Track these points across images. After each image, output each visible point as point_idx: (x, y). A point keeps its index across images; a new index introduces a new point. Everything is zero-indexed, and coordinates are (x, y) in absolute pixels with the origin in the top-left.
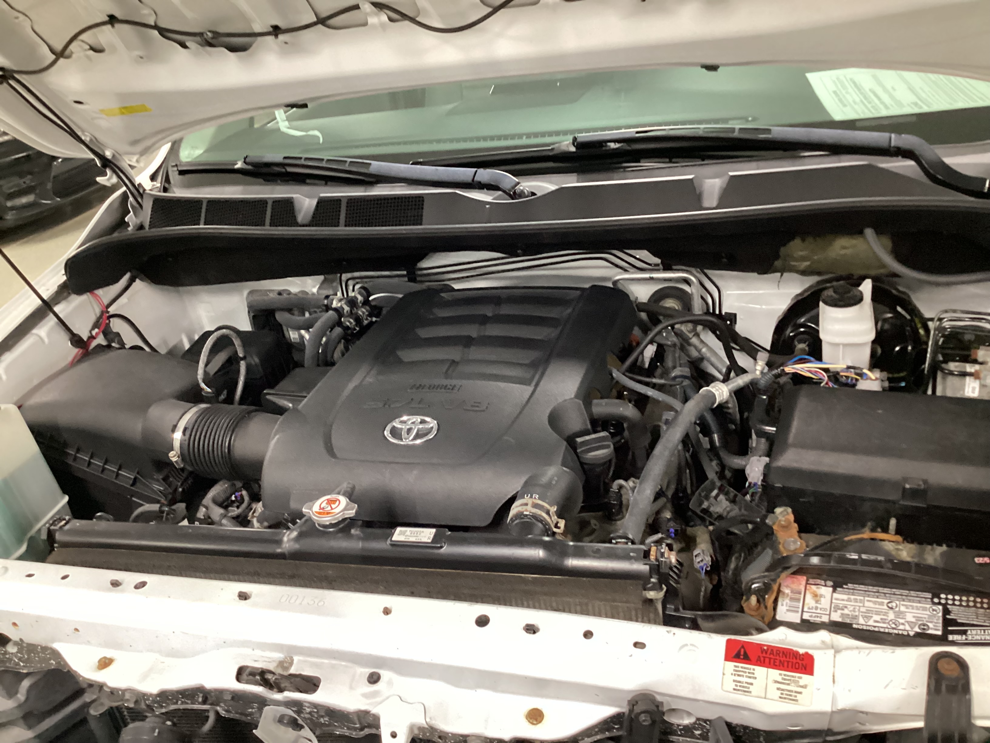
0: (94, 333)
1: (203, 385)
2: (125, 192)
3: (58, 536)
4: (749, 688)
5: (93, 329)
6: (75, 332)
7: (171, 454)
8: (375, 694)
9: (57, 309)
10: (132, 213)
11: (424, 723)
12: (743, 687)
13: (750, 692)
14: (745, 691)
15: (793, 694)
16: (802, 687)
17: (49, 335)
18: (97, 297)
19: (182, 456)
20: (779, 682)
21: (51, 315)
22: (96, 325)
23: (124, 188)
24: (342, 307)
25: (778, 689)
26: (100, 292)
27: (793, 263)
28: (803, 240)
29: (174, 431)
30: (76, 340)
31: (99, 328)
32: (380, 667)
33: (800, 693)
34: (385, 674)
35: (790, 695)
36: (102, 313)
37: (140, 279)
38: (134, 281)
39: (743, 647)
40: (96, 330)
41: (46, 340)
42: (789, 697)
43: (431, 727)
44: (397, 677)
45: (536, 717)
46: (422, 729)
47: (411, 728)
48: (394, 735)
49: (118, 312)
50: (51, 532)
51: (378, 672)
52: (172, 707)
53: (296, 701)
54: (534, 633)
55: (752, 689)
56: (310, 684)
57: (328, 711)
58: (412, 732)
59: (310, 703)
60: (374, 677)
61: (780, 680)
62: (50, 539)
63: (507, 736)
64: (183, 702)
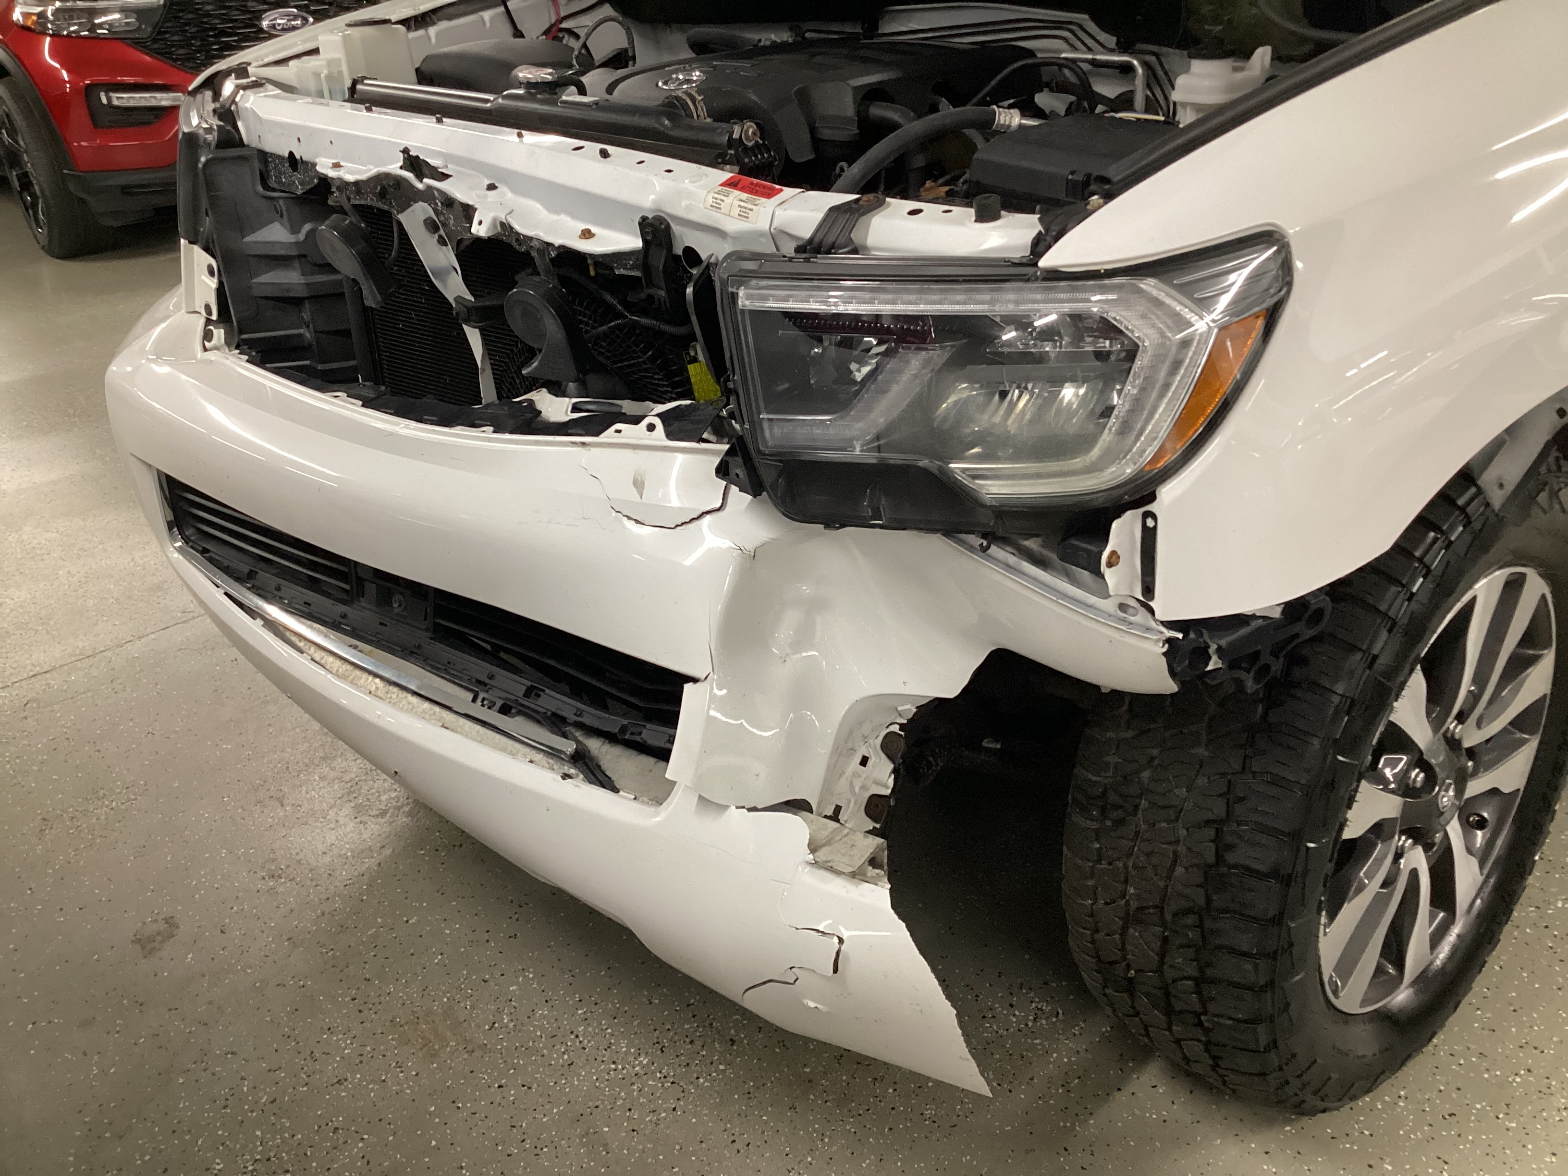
1: (574, 62)
3: (358, 87)
4: (719, 204)
5: (541, 35)
6: (520, 28)
8: (486, 197)
11: (504, 217)
12: (716, 203)
13: (720, 209)
14: (716, 208)
15: (746, 211)
16: (755, 205)
17: (491, 20)
18: (556, 6)
20: (741, 201)
22: (546, 32)
25: (740, 206)
31: (548, 36)
32: (501, 183)
33: (751, 210)
34: (502, 188)
35: (744, 212)
36: (555, 24)
39: (739, 180)
40: (544, 37)
41: (488, 25)
42: (744, 216)
43: (509, 224)
44: (510, 195)
45: (587, 234)
46: (502, 224)
47: (494, 220)
48: (480, 223)
49: (575, 30)
50: (355, 83)
51: (497, 185)
52: (363, 202)
53: (430, 188)
54: (605, 157)
55: (723, 205)
56: (444, 177)
57: (449, 202)
58: (495, 227)
59: (438, 190)
60: (492, 187)
61: (744, 199)
62: (353, 89)
63: (557, 241)
64: (372, 199)
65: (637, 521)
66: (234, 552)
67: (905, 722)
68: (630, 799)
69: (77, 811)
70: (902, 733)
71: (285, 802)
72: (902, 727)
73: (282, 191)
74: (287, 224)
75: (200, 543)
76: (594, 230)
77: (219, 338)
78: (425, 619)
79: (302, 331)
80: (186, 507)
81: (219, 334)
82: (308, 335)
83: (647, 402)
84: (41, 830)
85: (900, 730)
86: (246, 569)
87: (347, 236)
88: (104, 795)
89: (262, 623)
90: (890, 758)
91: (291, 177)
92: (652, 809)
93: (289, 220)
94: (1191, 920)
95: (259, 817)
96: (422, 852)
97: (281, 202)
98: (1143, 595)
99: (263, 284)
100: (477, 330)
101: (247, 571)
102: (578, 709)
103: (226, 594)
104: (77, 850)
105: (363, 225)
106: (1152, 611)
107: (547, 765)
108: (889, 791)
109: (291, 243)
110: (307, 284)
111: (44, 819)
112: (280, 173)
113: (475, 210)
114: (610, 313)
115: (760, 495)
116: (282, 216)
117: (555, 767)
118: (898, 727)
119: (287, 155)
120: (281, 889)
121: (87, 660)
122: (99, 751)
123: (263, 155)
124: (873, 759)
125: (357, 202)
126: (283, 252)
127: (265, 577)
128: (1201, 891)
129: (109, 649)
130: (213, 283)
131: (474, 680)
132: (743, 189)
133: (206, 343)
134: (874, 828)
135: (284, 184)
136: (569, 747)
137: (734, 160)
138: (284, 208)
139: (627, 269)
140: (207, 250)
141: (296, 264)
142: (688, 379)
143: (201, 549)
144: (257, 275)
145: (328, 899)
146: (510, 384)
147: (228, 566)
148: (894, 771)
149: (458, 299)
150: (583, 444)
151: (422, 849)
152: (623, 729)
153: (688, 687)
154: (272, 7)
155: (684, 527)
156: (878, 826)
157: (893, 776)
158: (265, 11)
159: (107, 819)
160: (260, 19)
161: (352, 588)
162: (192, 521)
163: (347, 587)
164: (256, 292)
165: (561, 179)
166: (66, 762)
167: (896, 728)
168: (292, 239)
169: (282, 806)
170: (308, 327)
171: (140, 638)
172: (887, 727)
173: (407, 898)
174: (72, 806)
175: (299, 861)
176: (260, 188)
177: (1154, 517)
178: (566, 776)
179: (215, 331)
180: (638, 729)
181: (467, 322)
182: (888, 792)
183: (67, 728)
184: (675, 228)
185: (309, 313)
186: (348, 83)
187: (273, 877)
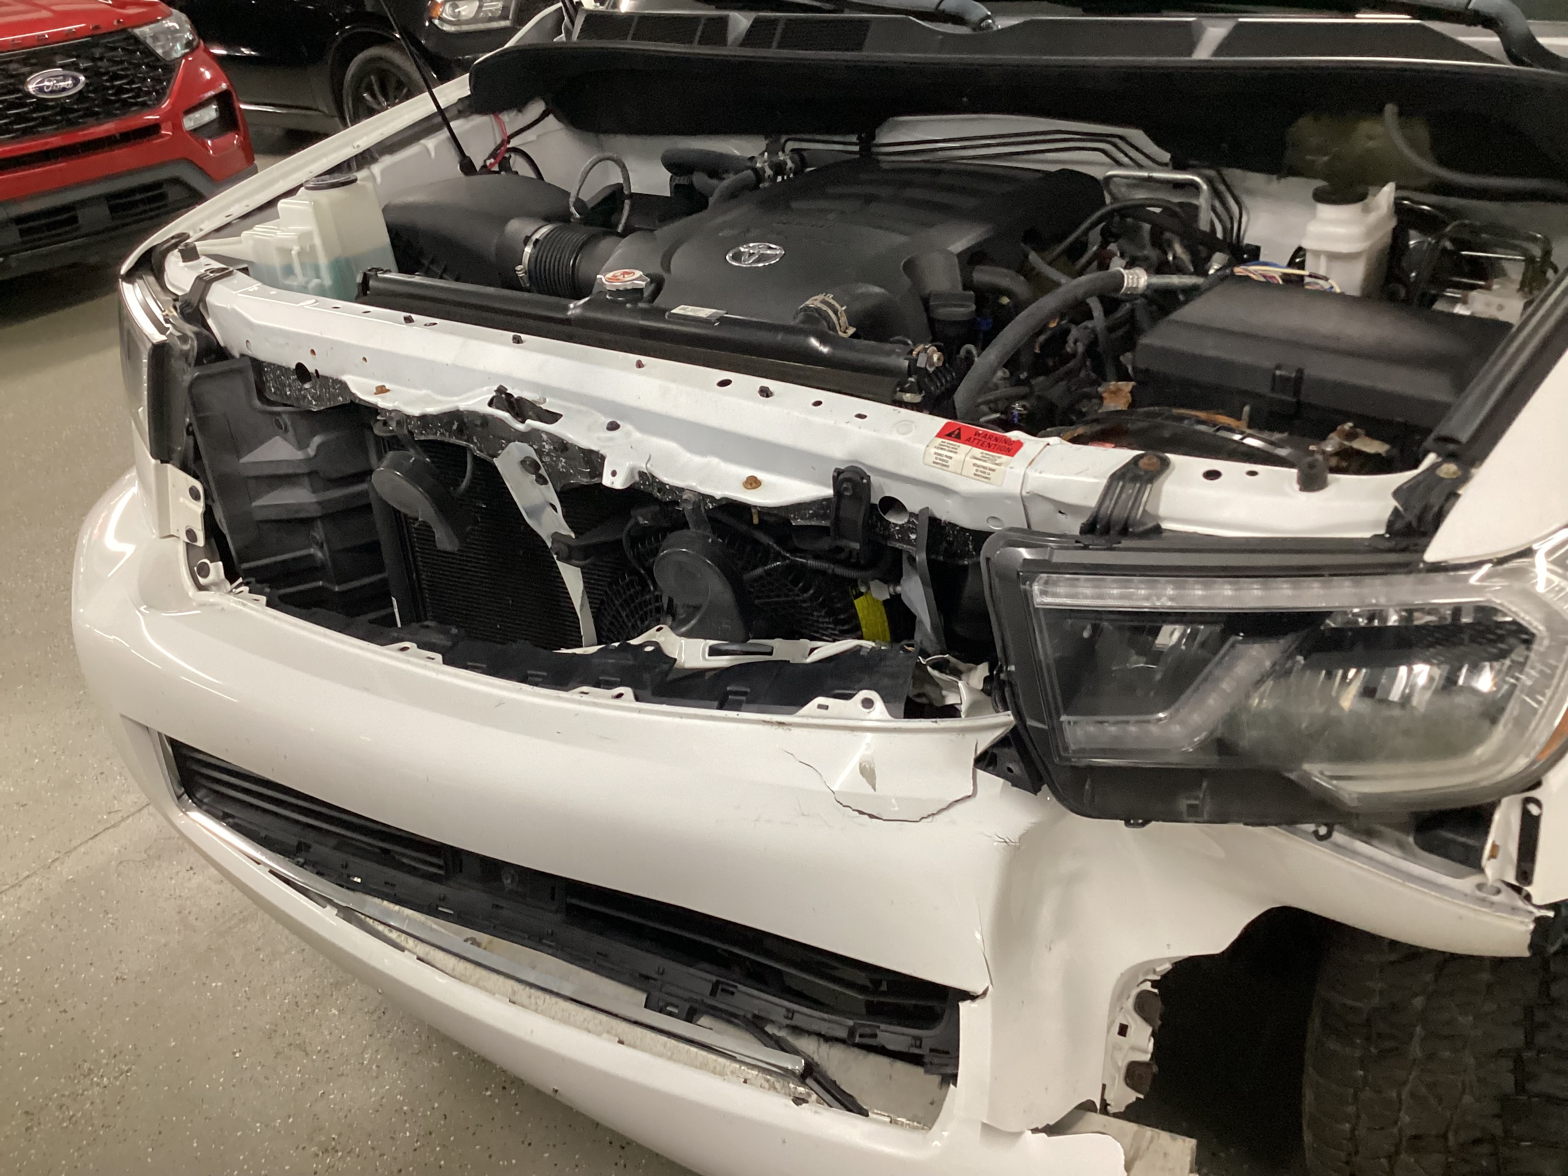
0: (488, 163)
1: (573, 210)
2: (561, 8)
3: (372, 283)
4: (947, 462)
5: (489, 158)
6: (467, 154)
7: (519, 268)
8: (611, 439)
9: (452, 124)
10: (563, 35)
11: (644, 466)
12: (943, 460)
13: (947, 466)
14: (943, 465)
15: (987, 471)
16: (997, 464)
17: (437, 148)
18: (501, 124)
19: (529, 272)
20: (976, 458)
21: (446, 129)
22: (493, 155)
23: (560, 4)
24: (763, 169)
25: (974, 465)
26: (505, 117)
27: (1309, 157)
28: (1316, 119)
29: (525, 244)
30: (467, 166)
31: (495, 159)
32: (621, 420)
33: (993, 470)
34: (625, 427)
35: (984, 473)
36: (502, 144)
37: (556, 116)
38: (548, 115)
39: (959, 429)
40: (492, 160)
41: (433, 154)
42: (983, 474)
43: (650, 474)
44: (637, 435)
45: (753, 483)
46: (642, 474)
47: (632, 470)
48: (614, 474)
49: (522, 148)
50: (366, 278)
51: (619, 422)
52: (431, 437)
53: (536, 431)
54: (768, 396)
55: (950, 462)
56: (553, 417)
57: (562, 446)
58: (633, 477)
59: (547, 433)
60: (613, 427)
61: (979, 456)
62: (365, 284)
63: (718, 494)
64: (442, 434)
65: (872, 816)
66: (269, 819)
67: (1158, 978)
68: (884, 1123)
69: (63, 1096)
70: (1156, 991)
71: (308, 1049)
72: (1155, 984)
73: (285, 405)
74: (293, 440)
75: (220, 807)
76: (760, 475)
77: (217, 572)
78: (553, 898)
79: (312, 551)
80: (195, 767)
81: (217, 569)
82: (320, 554)
83: (801, 640)
84: (27, 1129)
85: (1153, 986)
86: (293, 841)
87: (414, 476)
88: (90, 1069)
89: (335, 911)
90: (1147, 1020)
91: (300, 390)
92: (917, 1136)
93: (296, 435)
94: (1485, 1149)
95: (285, 1073)
96: (489, 1093)
97: (285, 417)
98: (1517, 879)
99: (265, 506)
100: (579, 569)
101: (296, 844)
102: (788, 1010)
103: (272, 872)
104: (79, 1149)
105: (428, 460)
106: (1528, 898)
107: (767, 1085)
108: (1149, 1056)
109: (301, 460)
110: (319, 503)
111: (27, 1113)
112: (284, 386)
113: (603, 458)
114: (767, 555)
115: (1040, 790)
116: (286, 430)
117: (778, 1085)
118: (1149, 984)
119: (293, 366)
120: (340, 1166)
121: (12, 891)
122: (65, 1011)
123: (257, 365)
124: (1133, 1028)
125: (423, 438)
126: (290, 471)
127: (322, 850)
128: (1498, 1123)
129: (35, 873)
130: (199, 507)
131: (637, 975)
132: (969, 441)
133: (202, 581)
134: (1138, 1099)
135: (289, 397)
136: (797, 1065)
137: (916, 388)
138: (289, 423)
139: (806, 519)
140: (184, 468)
141: (306, 481)
142: (855, 615)
143: (221, 814)
144: (258, 496)
145: (400, 1171)
146: (614, 617)
147: (266, 837)
148: (1153, 1034)
149: (556, 537)
150: (781, 724)
151: (487, 1089)
152: (852, 1032)
153: (965, 1007)
154: (35, 68)
155: (930, 819)
156: (1142, 1096)
157: (1152, 1040)
158: (31, 73)
159: (103, 1102)
160: (24, 82)
161: (446, 863)
162: (204, 782)
163: (441, 863)
164: (259, 516)
165: (714, 421)
166: (30, 1031)
167: (1148, 986)
168: (299, 455)
169: (307, 1054)
170: (321, 547)
171: (68, 853)
172: (1138, 986)
173: (490, 1156)
174: (55, 1090)
175: (350, 1125)
176: (257, 403)
177: (1538, 803)
178: (799, 1101)
179: (212, 566)
180: (868, 1031)
181: (567, 560)
182: (1147, 1057)
183: (16, 985)
184: (874, 479)
185: (322, 533)
186: (359, 279)
187: (326, 1150)
